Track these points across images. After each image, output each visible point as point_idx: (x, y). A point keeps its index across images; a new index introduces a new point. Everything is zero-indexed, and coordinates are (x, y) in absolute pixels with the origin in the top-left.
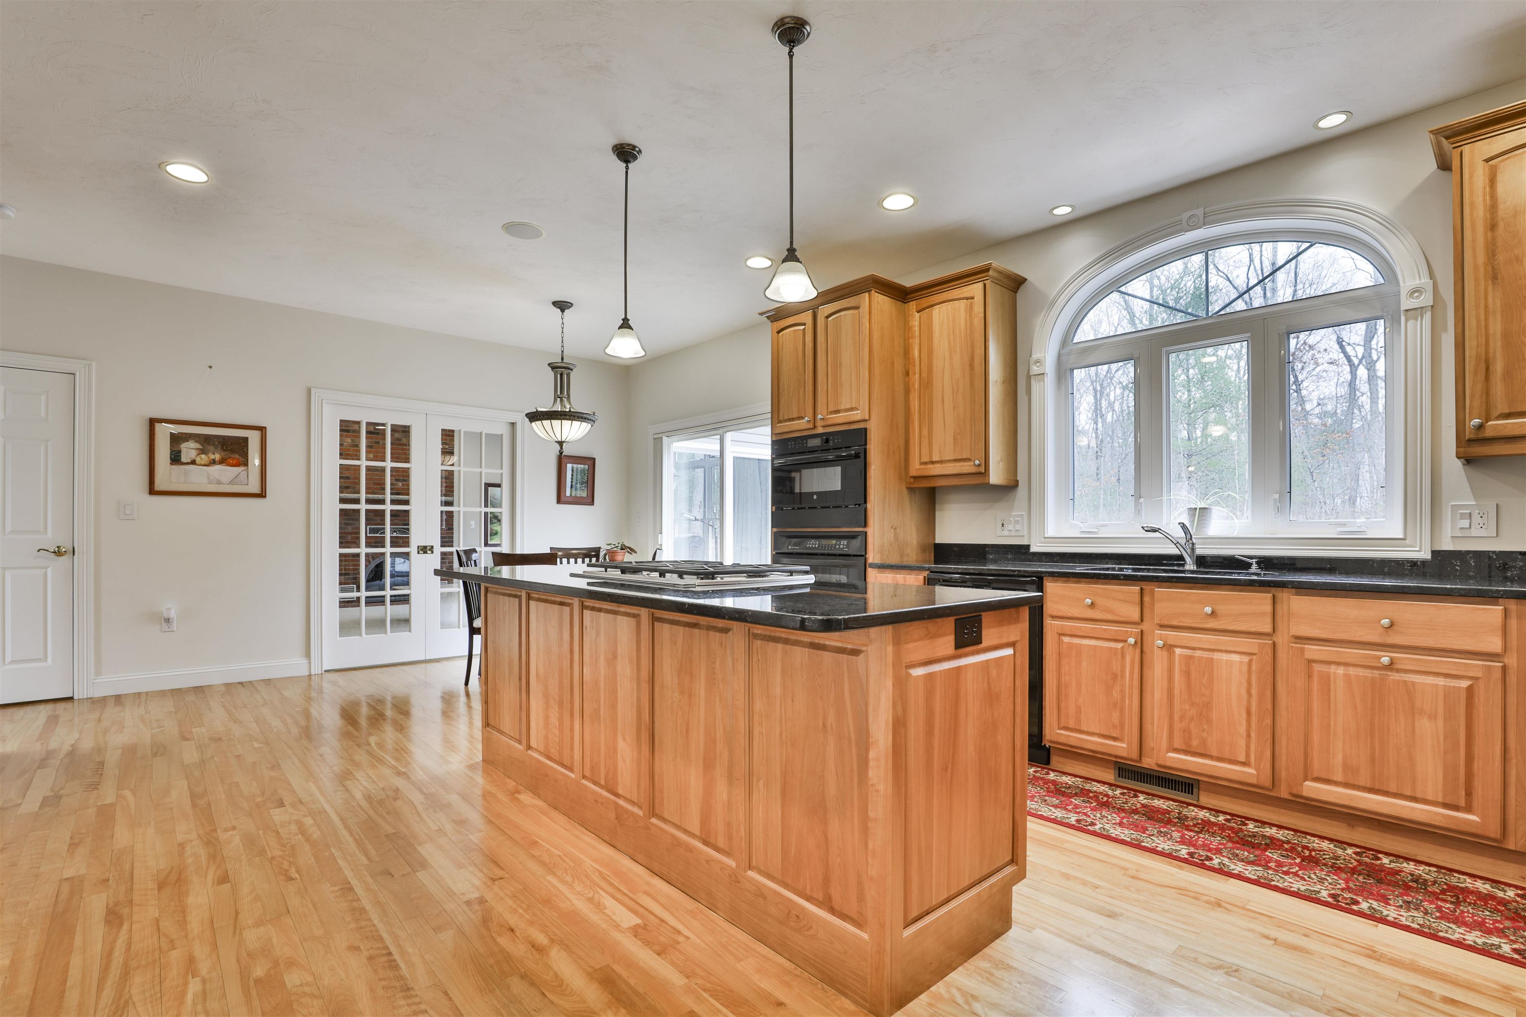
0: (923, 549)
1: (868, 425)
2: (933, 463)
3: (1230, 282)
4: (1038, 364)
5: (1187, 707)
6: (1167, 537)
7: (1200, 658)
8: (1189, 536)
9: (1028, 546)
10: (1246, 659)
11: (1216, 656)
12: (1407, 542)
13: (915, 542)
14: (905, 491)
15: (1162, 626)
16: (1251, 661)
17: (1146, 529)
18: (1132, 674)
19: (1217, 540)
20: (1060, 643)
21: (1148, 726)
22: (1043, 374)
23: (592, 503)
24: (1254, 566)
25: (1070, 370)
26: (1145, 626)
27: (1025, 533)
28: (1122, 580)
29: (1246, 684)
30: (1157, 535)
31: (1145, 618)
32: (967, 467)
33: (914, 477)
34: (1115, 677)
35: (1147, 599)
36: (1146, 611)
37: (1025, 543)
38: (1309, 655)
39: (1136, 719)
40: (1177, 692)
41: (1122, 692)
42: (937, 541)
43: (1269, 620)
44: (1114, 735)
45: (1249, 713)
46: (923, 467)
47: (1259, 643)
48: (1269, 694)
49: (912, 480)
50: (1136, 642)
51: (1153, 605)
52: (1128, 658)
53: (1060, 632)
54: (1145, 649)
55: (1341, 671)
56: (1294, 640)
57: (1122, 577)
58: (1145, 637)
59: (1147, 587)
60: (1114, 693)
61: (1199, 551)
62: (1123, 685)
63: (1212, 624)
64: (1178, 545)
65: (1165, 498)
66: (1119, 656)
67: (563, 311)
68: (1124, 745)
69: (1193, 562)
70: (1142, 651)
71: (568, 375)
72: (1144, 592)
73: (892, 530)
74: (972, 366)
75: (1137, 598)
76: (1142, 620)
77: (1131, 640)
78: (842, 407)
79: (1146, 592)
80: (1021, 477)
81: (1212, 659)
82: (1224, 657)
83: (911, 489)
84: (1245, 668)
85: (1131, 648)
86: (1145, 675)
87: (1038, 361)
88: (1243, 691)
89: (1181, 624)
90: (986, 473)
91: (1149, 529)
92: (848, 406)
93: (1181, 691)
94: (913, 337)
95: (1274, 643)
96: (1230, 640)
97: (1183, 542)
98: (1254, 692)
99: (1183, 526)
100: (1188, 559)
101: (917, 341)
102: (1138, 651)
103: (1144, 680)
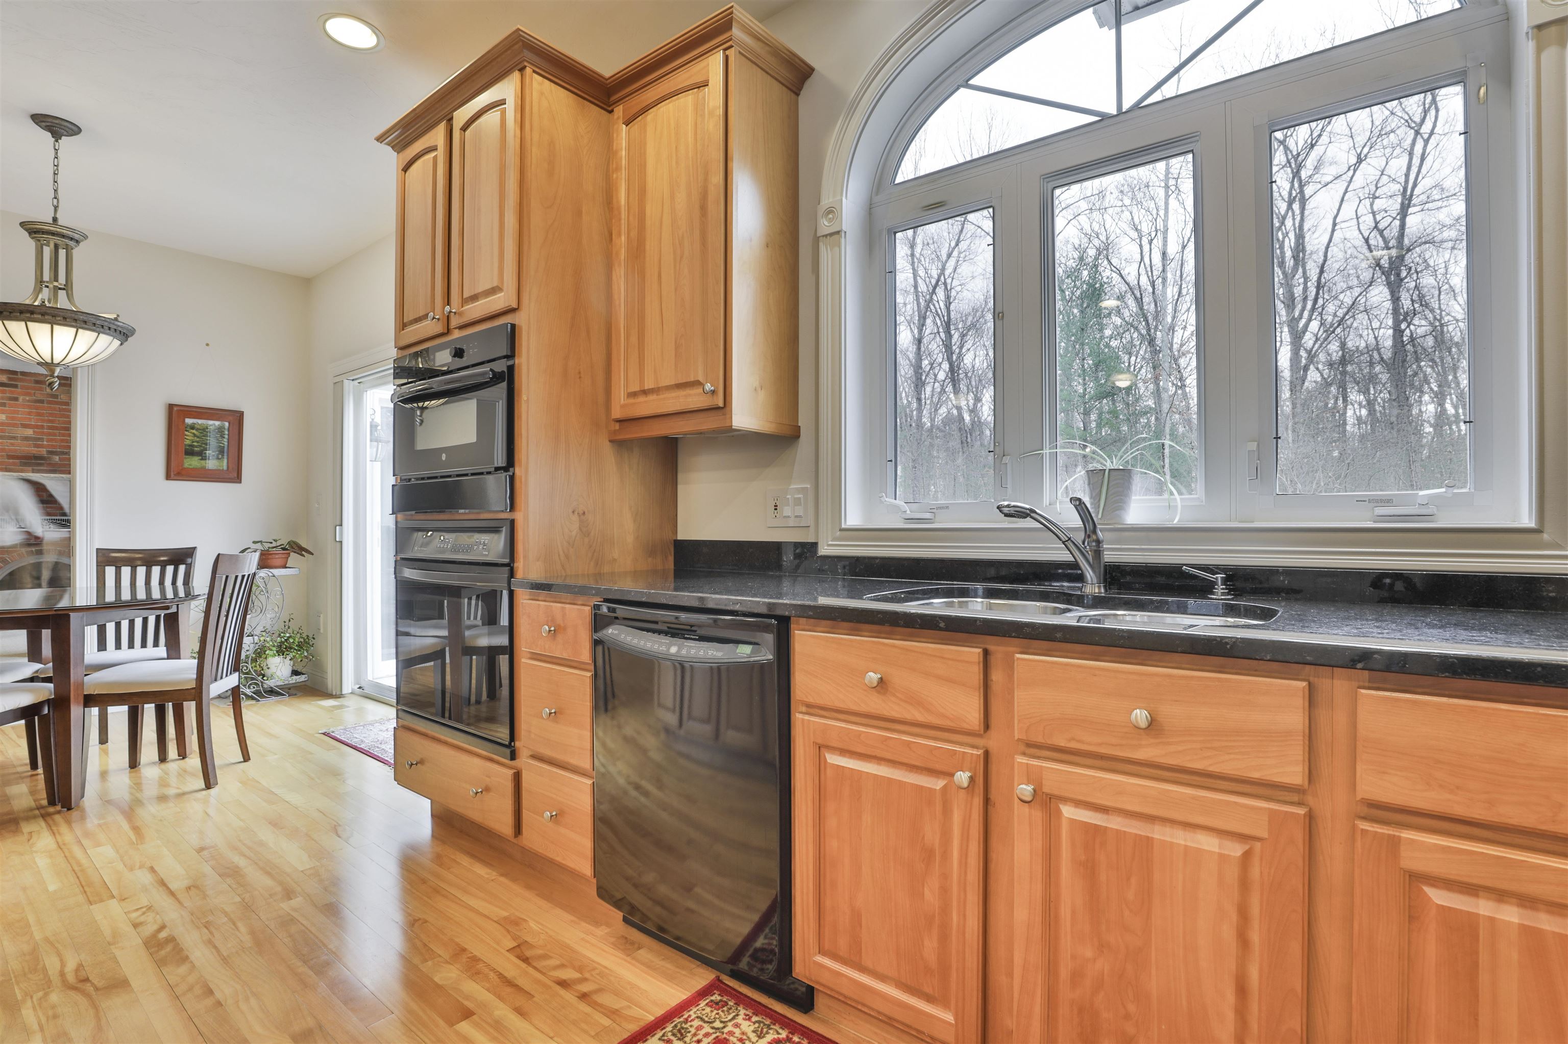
0: (651, 550)
1: (518, 319)
2: (645, 392)
3: (1123, 278)
4: (831, 216)
5: (1089, 953)
6: (1049, 527)
7: (1120, 835)
8: (1090, 527)
9: (814, 545)
10: (1236, 850)
11: (1159, 833)
12: (1546, 536)
13: (630, 539)
14: (607, 449)
15: (1032, 747)
16: (1247, 855)
17: (1006, 510)
18: (964, 854)
19: (1143, 534)
20: (821, 764)
21: (999, 978)
22: (838, 233)
23: (238, 479)
24: (1220, 589)
25: (889, 231)
26: (994, 741)
27: (810, 522)
28: (941, 629)
29: (1234, 917)
30: (1028, 523)
31: (994, 721)
32: (694, 399)
33: (620, 421)
34: (929, 854)
35: (997, 676)
36: (997, 707)
37: (811, 540)
38: (1411, 860)
39: (973, 961)
40: (1065, 912)
41: (944, 891)
42: (680, 537)
43: (1297, 751)
44: (928, 989)
45: (1242, 990)
46: (631, 401)
47: (1272, 813)
48: (1295, 949)
49: (617, 426)
50: (972, 779)
51: (1011, 692)
52: (957, 817)
53: (820, 741)
54: (994, 795)
55: (1511, 915)
56: (1365, 810)
57: (942, 625)
58: (993, 768)
59: (998, 648)
60: (927, 892)
61: (1109, 556)
62: (945, 877)
63: (1148, 752)
64: (1070, 544)
65: (1046, 451)
66: (938, 807)
67: (57, 136)
68: (949, 1017)
69: (1098, 578)
70: (987, 801)
71: (68, 250)
72: (993, 659)
73: (575, 518)
74: (703, 208)
75: (975, 673)
76: (987, 726)
77: (963, 777)
78: (480, 289)
79: (996, 660)
80: (804, 421)
81: (1149, 840)
82: (1180, 838)
83: (620, 444)
84: (1232, 874)
85: (962, 794)
86: (993, 856)
87: (829, 211)
88: (1228, 932)
89: (1073, 745)
90: (724, 408)
91: (1012, 510)
92: (488, 286)
93: (1073, 912)
94: (618, 169)
95: (1311, 817)
96: (1194, 798)
97: (1079, 537)
98: (1255, 936)
99: (1078, 504)
100: (1089, 574)
101: (623, 174)
102: (978, 801)
103: (992, 867)
